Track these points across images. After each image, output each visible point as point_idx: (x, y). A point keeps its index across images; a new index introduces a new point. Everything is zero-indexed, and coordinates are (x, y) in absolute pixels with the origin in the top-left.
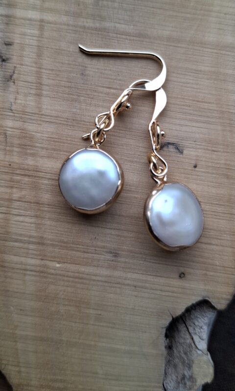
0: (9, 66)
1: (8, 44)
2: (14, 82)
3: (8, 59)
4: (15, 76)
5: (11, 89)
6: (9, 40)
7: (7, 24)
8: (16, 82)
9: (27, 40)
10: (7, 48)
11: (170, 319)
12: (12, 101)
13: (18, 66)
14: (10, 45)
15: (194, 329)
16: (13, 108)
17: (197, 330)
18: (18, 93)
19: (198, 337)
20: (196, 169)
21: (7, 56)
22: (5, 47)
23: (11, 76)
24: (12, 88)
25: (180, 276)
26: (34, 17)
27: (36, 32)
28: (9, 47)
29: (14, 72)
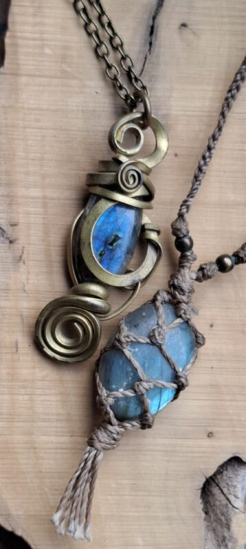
0: (18, 246)
1: (14, 225)
2: (24, 263)
3: (15, 240)
4: (24, 256)
5: (21, 270)
6: (14, 221)
7: (10, 204)
8: (26, 262)
9: (33, 219)
10: (13, 229)
11: (204, 480)
12: (25, 281)
13: (27, 246)
14: (15, 225)
15: (228, 489)
16: (26, 289)
17: (231, 489)
18: (29, 273)
19: (233, 497)
20: (213, 328)
21: (14, 237)
22: (11, 228)
23: (21, 257)
24: (23, 268)
25: (208, 436)
26: (36, 194)
27: (41, 210)
28: (15, 227)
29: (23, 253)
